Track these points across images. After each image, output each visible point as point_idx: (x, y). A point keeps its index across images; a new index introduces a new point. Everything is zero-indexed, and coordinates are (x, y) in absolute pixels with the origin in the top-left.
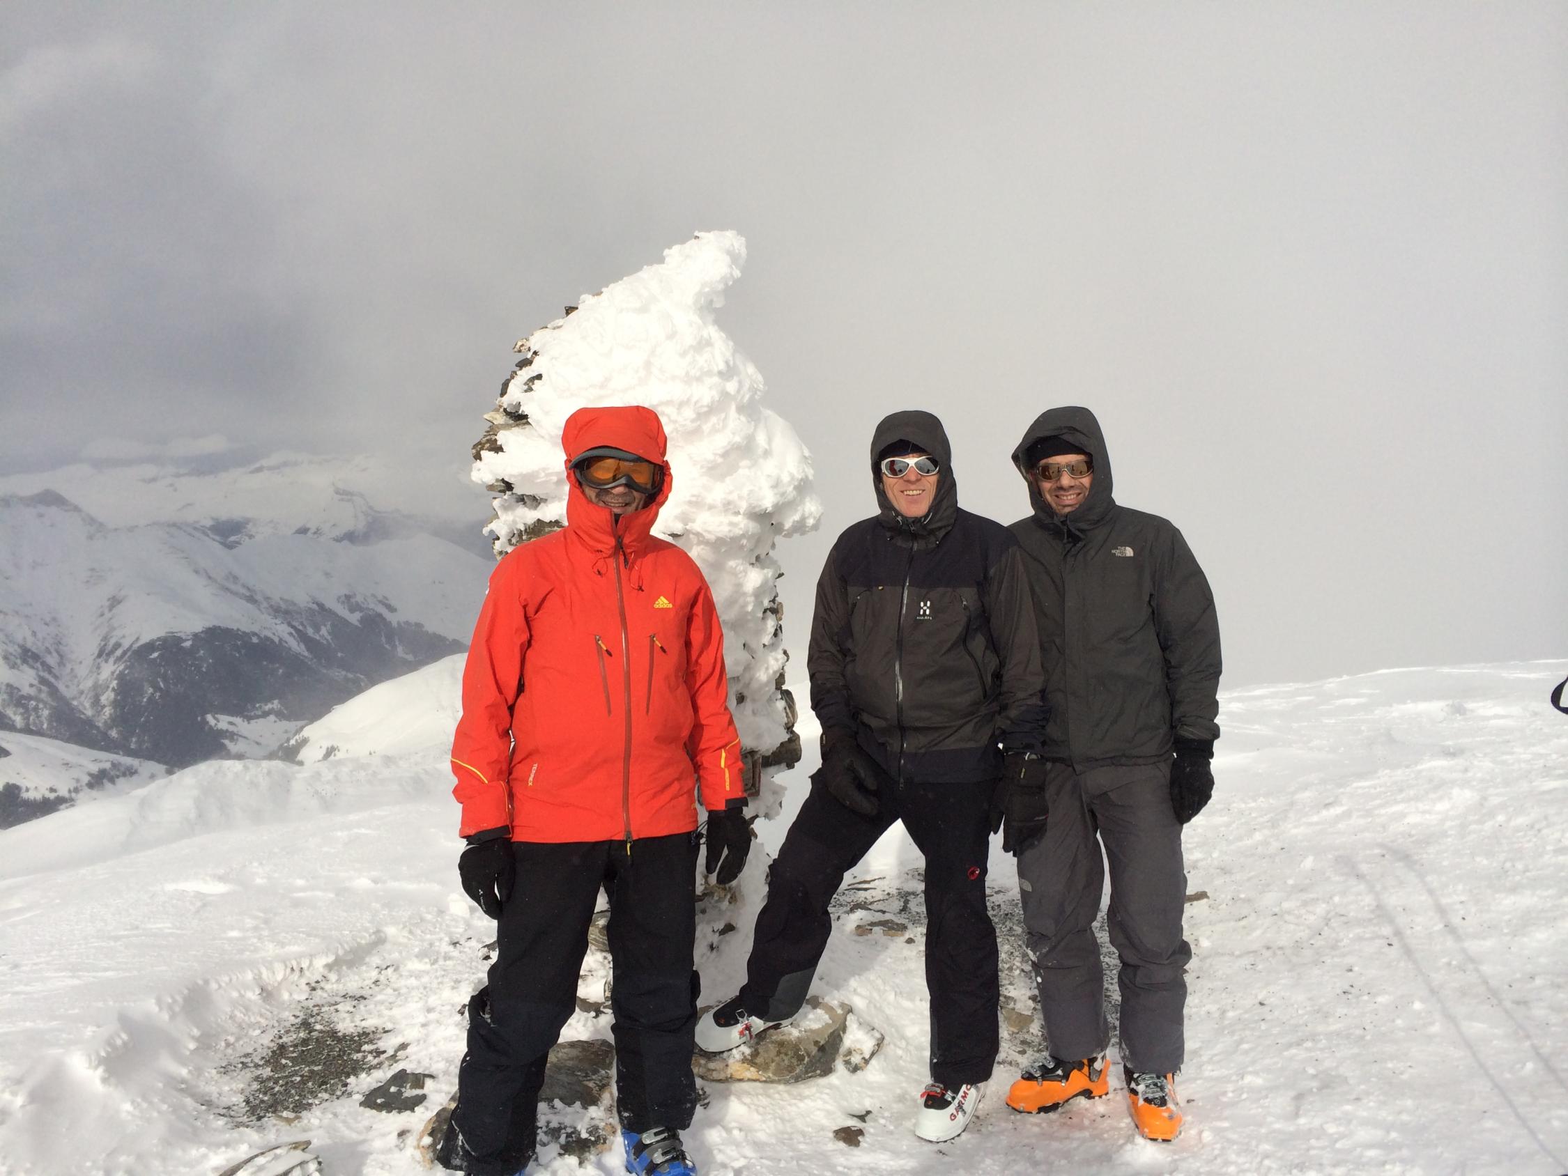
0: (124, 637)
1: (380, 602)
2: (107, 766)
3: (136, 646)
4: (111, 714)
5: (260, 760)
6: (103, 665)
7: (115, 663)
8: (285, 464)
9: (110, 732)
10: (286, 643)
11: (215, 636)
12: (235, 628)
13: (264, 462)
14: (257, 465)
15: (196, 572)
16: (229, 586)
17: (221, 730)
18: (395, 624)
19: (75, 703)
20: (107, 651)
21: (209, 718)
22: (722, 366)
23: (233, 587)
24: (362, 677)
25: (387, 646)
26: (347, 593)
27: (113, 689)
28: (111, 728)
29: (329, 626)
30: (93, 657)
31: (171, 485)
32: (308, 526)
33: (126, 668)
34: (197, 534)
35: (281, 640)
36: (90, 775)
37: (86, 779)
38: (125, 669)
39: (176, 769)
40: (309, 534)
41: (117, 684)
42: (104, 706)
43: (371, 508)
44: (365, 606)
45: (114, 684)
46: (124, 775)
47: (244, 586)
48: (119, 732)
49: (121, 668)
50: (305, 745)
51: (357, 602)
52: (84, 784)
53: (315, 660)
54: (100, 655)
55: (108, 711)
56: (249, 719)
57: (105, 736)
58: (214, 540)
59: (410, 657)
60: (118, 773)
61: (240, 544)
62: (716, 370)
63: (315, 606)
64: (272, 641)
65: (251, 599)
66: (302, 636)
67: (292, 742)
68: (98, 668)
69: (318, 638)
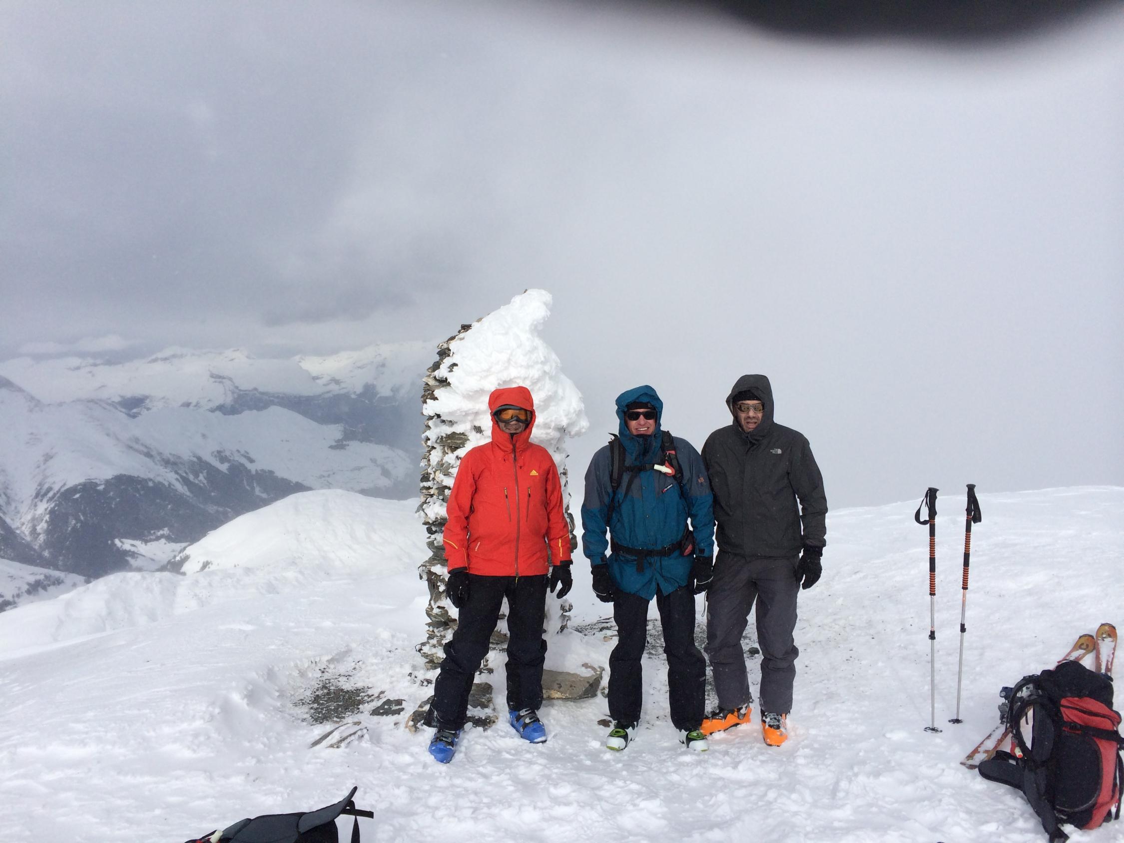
0: (54, 482)
1: (243, 455)
2: (42, 577)
3: (63, 490)
4: (44, 540)
5: (154, 572)
6: (39, 503)
7: (47, 502)
8: (174, 356)
9: (43, 553)
10: (173, 485)
11: (123, 482)
12: (136, 476)
13: (160, 355)
14: (154, 357)
15: (108, 435)
16: (133, 446)
17: (126, 550)
18: (253, 472)
19: (18, 532)
20: (42, 494)
21: (117, 541)
22: (543, 359)
23: (136, 446)
24: (229, 510)
25: (248, 488)
26: (219, 449)
27: (46, 521)
28: (44, 550)
29: (205, 474)
30: (31, 498)
31: (90, 372)
32: (190, 401)
33: (56, 505)
34: (108, 407)
35: (170, 484)
36: (29, 584)
37: (26, 587)
38: (54, 507)
39: (92, 579)
40: (191, 407)
41: (50, 518)
42: (39, 534)
43: (237, 387)
44: (232, 459)
45: (47, 517)
46: (54, 584)
47: (142, 445)
48: (50, 553)
49: (53, 505)
50: (187, 561)
51: (226, 456)
52: (24, 591)
53: (195, 498)
54: (37, 496)
55: (42, 538)
56: (146, 542)
57: (40, 556)
58: (121, 411)
59: (264, 496)
60: (49, 583)
61: (141, 414)
62: (540, 361)
63: (195, 459)
64: (163, 485)
65: (148, 455)
66: (186, 481)
67: (178, 558)
68: (36, 506)
69: (197, 482)
